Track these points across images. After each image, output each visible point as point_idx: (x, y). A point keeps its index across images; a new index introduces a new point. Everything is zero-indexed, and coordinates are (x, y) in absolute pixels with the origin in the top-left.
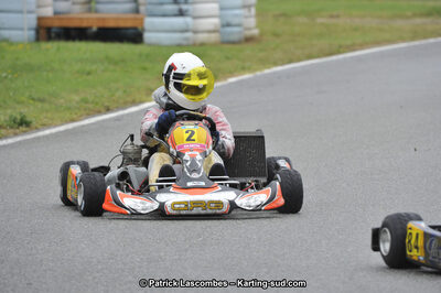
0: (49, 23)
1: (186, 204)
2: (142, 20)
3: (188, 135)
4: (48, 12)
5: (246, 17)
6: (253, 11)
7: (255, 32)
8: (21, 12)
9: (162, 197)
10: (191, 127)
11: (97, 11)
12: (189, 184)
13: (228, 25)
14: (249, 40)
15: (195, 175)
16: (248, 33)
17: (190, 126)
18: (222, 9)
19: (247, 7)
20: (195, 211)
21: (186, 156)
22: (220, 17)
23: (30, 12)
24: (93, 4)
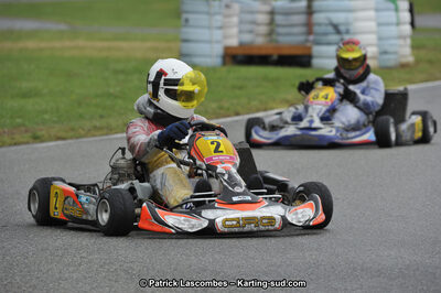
0: (234, 52)
1: (238, 220)
2: (310, 48)
3: (214, 146)
4: (234, 42)
5: (401, 46)
6: (409, 41)
7: (411, 59)
8: (210, 42)
9: (208, 214)
10: (215, 138)
11: (277, 42)
12: (235, 199)
13: (385, 53)
14: (403, 66)
15: (238, 190)
16: (404, 60)
17: (211, 137)
18: (380, 39)
19: (404, 37)
20: (247, 228)
21: (220, 169)
22: (378, 46)
23: (218, 42)
24: (274, 37)
